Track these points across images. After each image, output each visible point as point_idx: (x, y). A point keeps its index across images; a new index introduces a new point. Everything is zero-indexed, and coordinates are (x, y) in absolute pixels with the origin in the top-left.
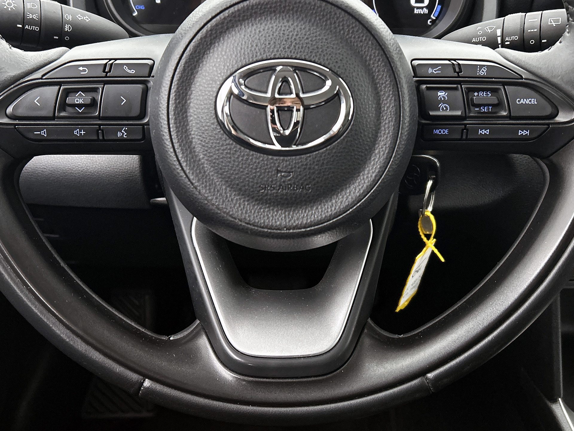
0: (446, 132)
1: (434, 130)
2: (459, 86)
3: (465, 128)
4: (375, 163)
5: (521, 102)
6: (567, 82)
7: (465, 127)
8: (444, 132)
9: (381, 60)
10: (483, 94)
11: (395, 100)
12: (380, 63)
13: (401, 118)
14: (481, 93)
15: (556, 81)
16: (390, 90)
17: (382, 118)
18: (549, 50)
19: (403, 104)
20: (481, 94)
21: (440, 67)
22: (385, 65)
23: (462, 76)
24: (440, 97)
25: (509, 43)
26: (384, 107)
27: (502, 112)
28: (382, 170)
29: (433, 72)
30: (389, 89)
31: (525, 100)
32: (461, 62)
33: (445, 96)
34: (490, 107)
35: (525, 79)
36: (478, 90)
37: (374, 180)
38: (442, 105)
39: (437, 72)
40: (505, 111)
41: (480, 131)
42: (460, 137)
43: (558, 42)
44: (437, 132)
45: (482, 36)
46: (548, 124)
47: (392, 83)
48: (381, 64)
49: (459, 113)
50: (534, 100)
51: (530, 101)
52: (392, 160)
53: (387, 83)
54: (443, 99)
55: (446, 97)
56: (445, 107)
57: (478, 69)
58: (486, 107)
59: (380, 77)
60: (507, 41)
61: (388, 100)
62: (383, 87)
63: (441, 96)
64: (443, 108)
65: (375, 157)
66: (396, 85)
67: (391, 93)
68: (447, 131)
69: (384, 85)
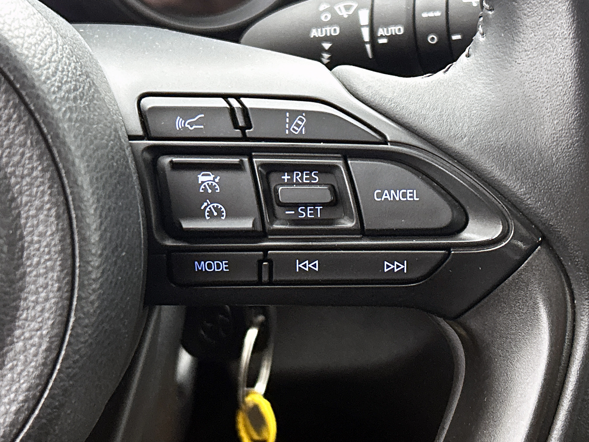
0: (224, 266)
1: (196, 263)
2: (246, 160)
3: (265, 258)
4: (15, 376)
5: (384, 197)
6: (482, 151)
7: (266, 254)
8: (218, 268)
9: (15, 116)
10: (301, 178)
11: (58, 217)
12: (12, 124)
13: (78, 260)
14: (297, 175)
15: (458, 146)
16: (43, 193)
17: (29, 263)
18: (445, 72)
19: (80, 228)
20: (298, 177)
21: (203, 115)
22: (26, 131)
23: (253, 136)
24: (202, 187)
25: (384, 41)
26: (31, 233)
27: (342, 221)
28: (34, 395)
29: (186, 125)
30: (41, 188)
31: (392, 192)
32: (249, 103)
33: (214, 184)
34: (319, 208)
35: (393, 143)
36: (291, 169)
37: (12, 425)
38: (208, 205)
39: (194, 127)
40: (351, 218)
41: (299, 264)
42: (256, 279)
43: (464, 55)
44: (203, 266)
45: (330, 23)
46: (447, 248)
47: (48, 175)
48: (15, 127)
49: (247, 224)
50: (413, 193)
51: (404, 196)
52: (58, 367)
53: (35, 174)
54: (210, 191)
55: (217, 187)
56: (216, 209)
57: (287, 120)
58: (309, 208)
59: (16, 159)
60: (382, 36)
61: (42, 217)
62: (24, 183)
63: (206, 184)
64: (210, 212)
65: (15, 363)
66: (57, 180)
67: (46, 198)
68: (225, 264)
69: (28, 179)
